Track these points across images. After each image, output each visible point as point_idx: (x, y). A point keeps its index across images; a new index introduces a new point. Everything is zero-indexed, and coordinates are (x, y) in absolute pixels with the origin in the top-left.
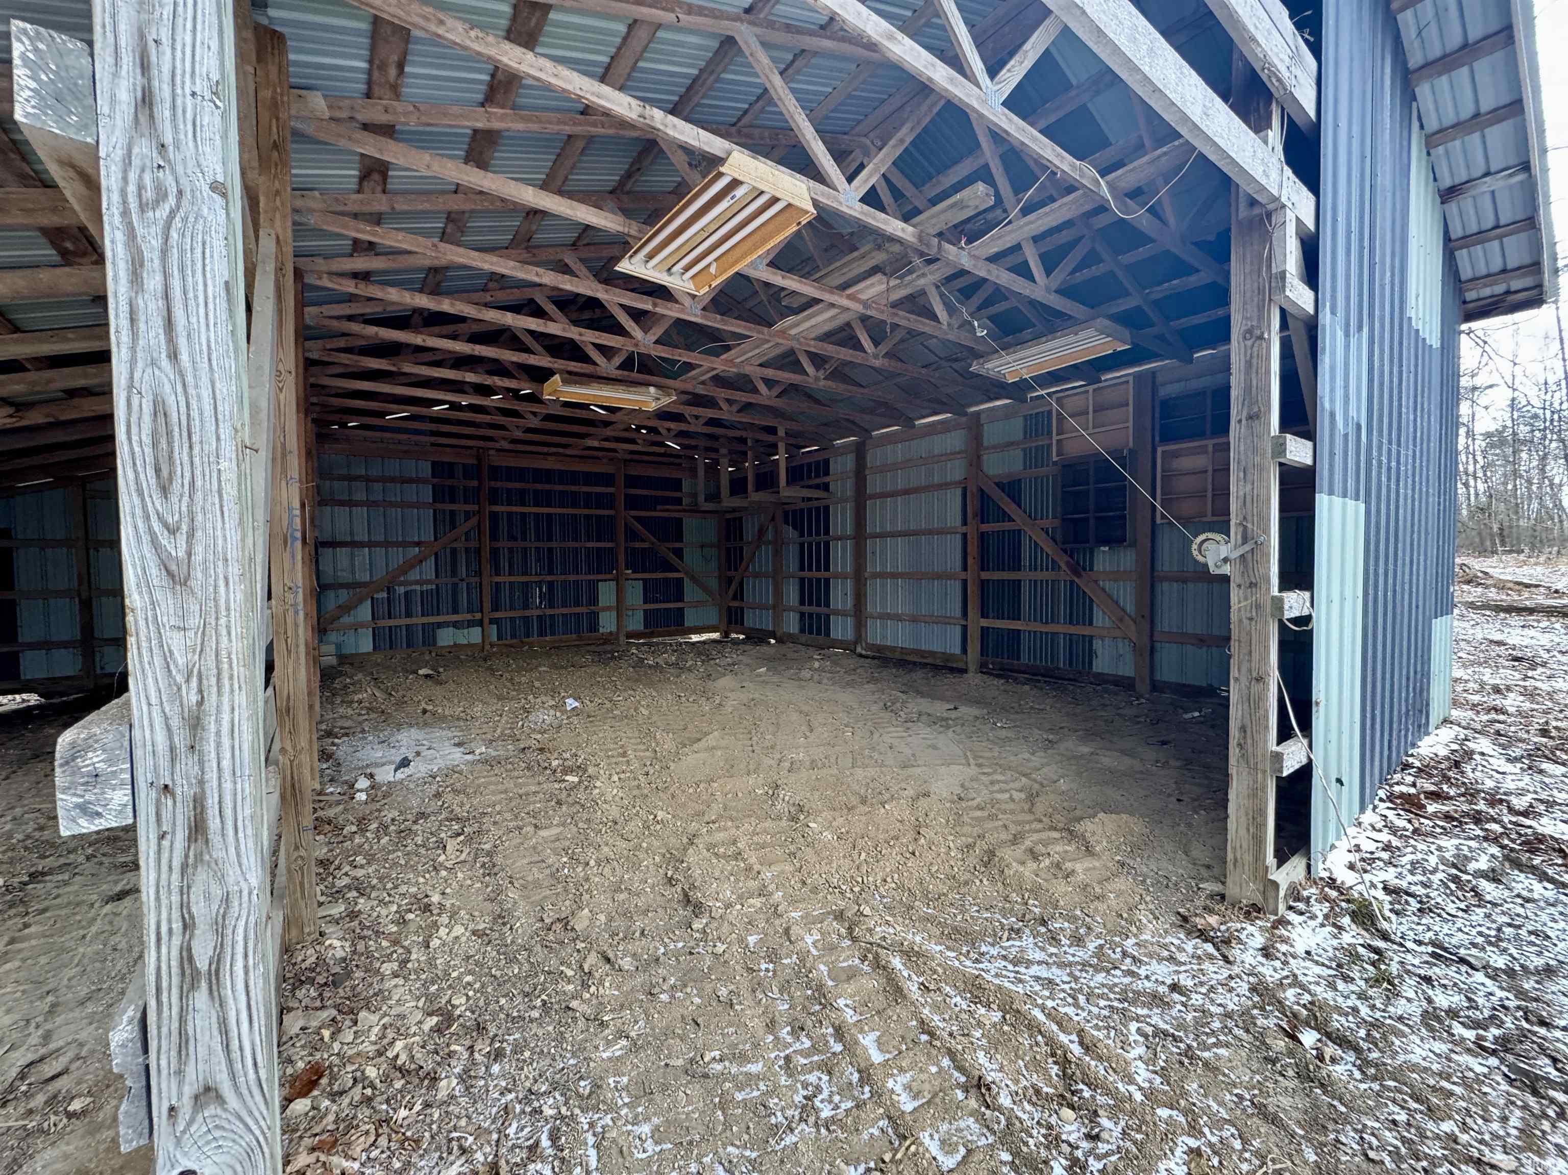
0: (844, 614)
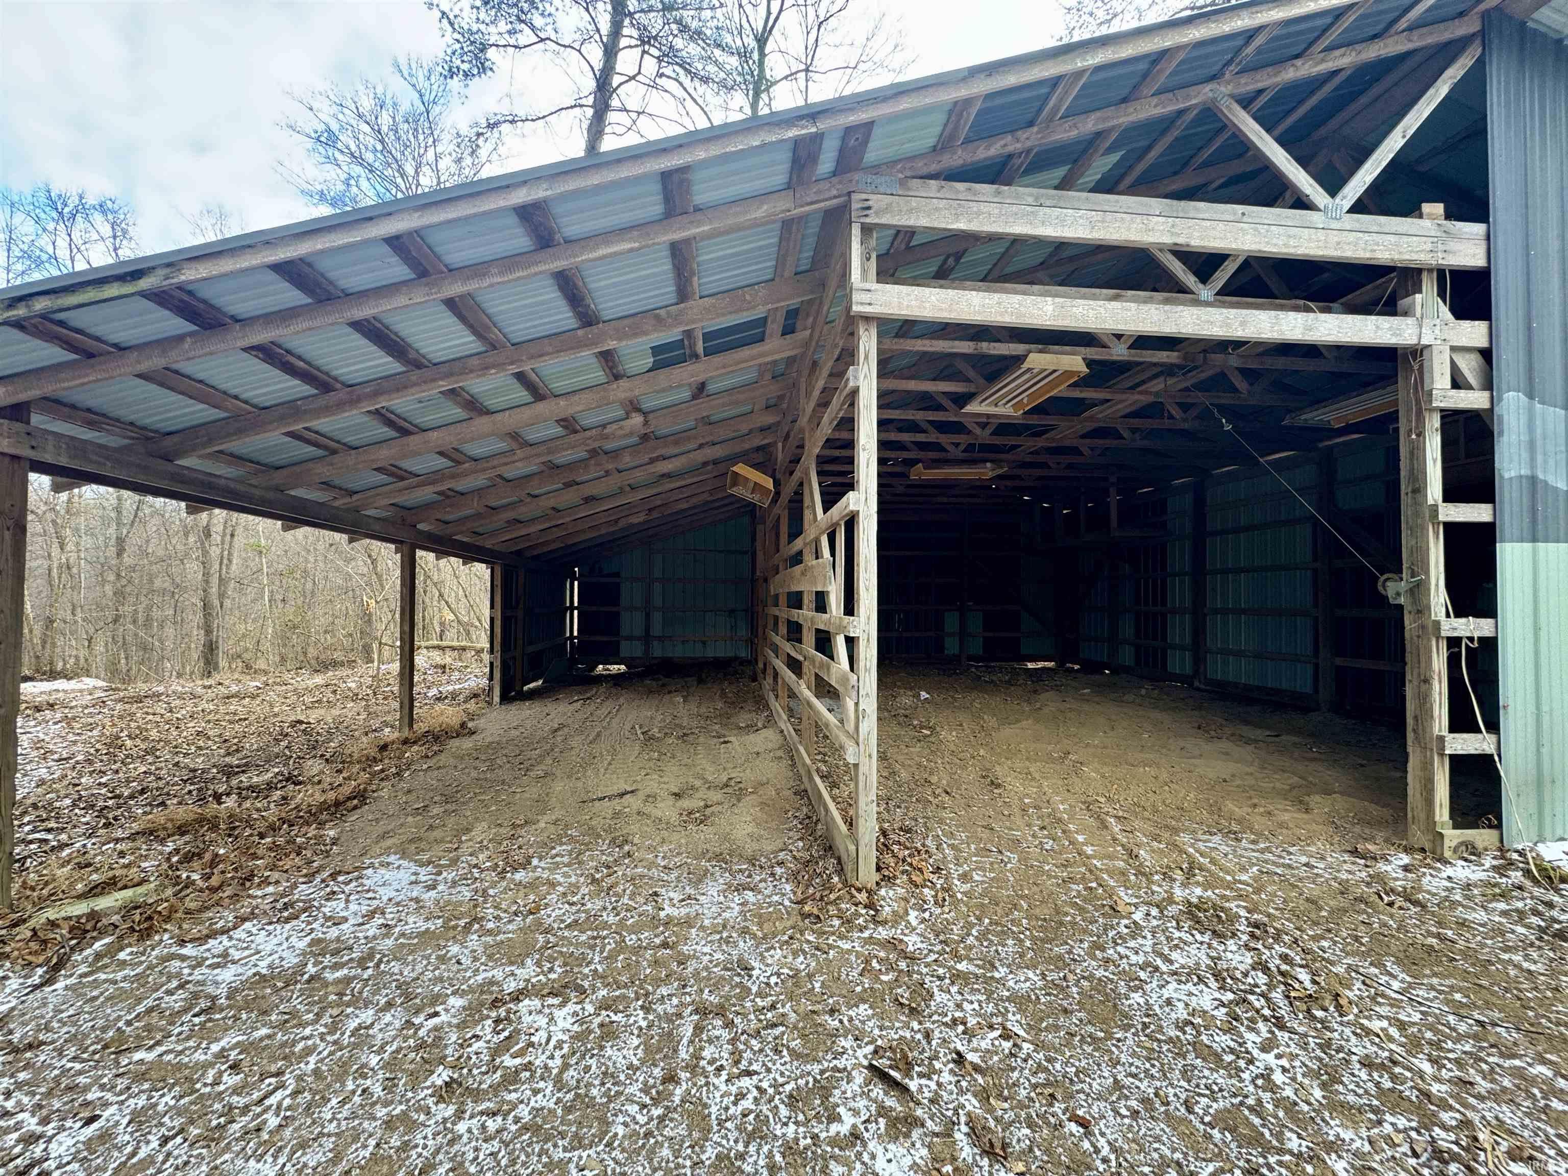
0: (1183, 648)
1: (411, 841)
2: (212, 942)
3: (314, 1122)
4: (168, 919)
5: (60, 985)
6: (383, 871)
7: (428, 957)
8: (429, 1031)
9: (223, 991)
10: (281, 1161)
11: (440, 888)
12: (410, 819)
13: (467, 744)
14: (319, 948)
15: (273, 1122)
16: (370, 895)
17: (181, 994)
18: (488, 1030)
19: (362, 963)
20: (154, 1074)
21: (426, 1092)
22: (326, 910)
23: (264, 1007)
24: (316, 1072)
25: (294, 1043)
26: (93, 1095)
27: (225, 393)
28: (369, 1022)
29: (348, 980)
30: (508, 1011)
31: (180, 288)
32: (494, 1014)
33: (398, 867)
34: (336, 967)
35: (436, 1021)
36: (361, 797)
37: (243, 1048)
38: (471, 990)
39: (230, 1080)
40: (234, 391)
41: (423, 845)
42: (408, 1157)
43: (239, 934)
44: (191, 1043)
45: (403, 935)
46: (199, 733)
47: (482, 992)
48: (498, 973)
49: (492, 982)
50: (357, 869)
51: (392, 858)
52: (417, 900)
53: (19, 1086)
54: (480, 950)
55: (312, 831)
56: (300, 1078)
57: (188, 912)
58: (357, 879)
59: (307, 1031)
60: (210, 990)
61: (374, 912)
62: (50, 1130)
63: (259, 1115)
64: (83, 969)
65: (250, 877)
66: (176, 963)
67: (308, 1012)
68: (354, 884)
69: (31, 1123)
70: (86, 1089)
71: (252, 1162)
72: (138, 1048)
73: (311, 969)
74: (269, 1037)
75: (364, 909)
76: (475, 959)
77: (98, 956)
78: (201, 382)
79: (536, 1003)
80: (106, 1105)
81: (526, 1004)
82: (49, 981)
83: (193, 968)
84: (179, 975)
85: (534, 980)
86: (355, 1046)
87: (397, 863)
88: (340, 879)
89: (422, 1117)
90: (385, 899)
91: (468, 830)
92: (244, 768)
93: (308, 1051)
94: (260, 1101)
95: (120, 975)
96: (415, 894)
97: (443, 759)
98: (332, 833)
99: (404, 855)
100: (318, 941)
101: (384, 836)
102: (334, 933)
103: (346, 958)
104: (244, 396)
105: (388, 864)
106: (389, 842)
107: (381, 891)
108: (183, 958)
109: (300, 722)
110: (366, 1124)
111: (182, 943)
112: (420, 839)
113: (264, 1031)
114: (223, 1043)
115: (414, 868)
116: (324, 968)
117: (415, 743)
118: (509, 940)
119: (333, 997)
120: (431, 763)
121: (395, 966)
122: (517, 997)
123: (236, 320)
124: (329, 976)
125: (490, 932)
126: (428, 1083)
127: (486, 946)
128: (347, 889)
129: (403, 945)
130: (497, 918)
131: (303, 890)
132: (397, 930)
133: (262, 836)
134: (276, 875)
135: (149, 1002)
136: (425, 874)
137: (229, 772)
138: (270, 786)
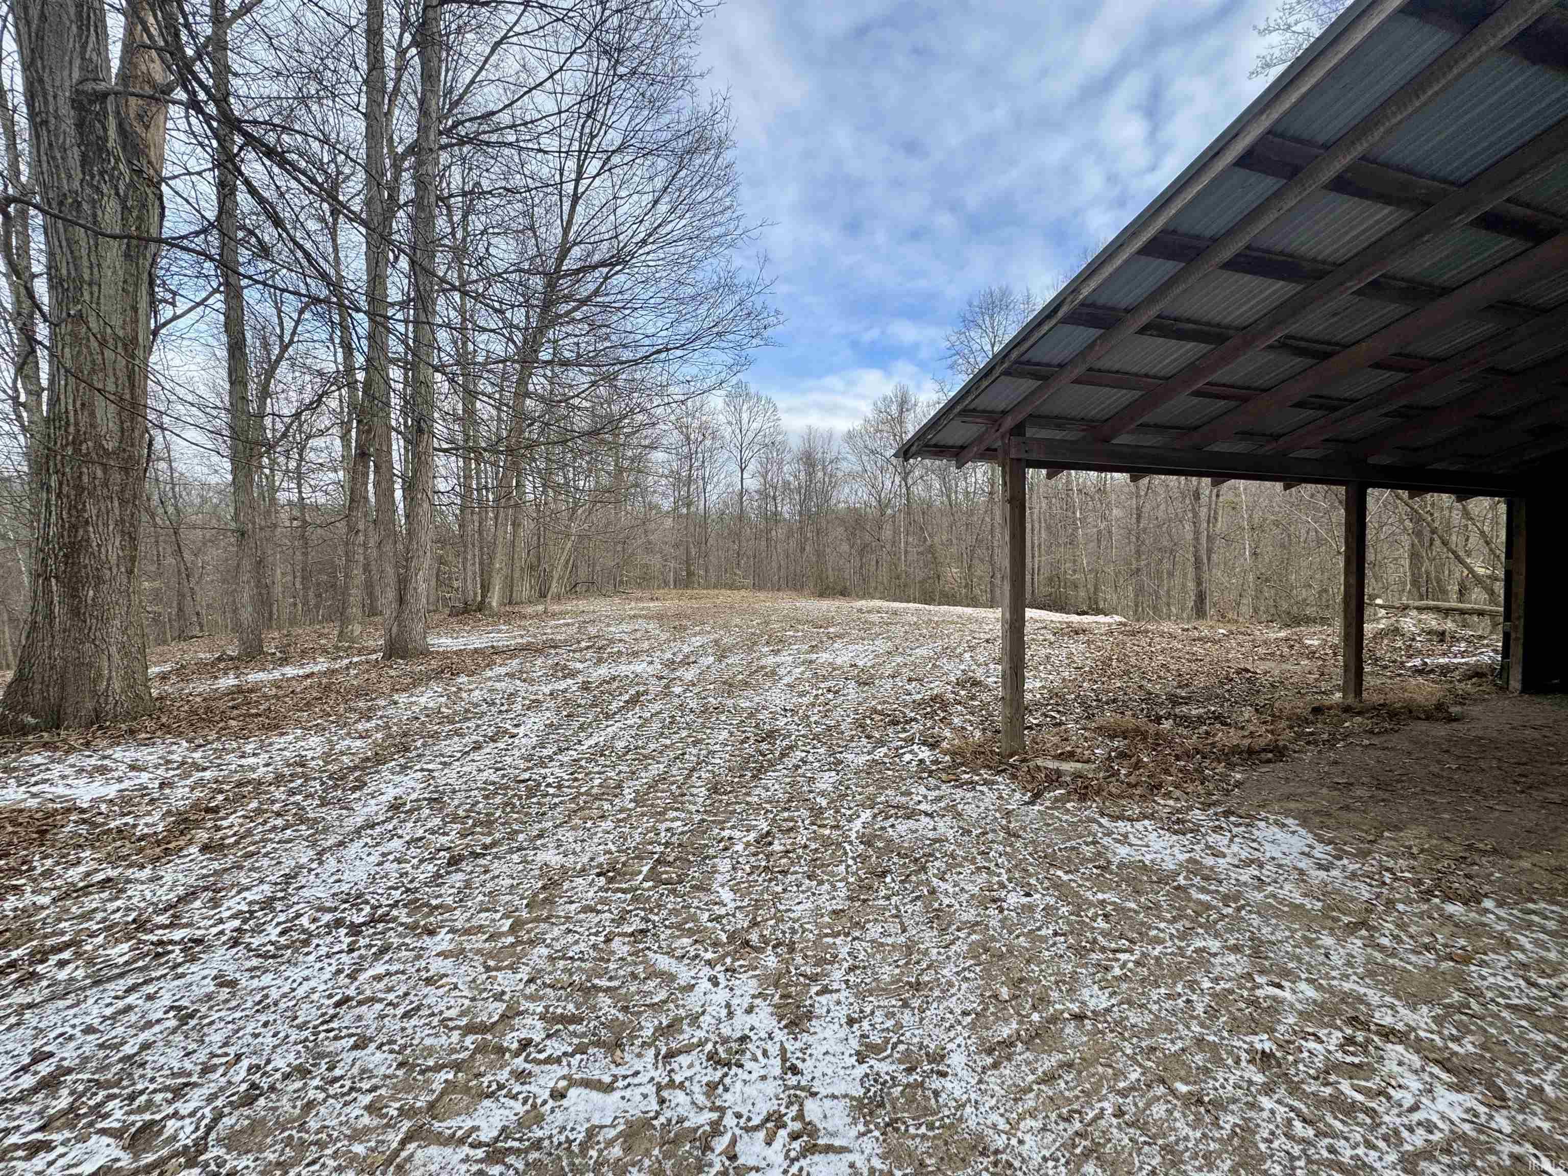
1: (1317, 812)
2: (1120, 823)
3: (1143, 994)
4: (1098, 793)
5: (1036, 808)
6: (1276, 829)
7: (1293, 931)
8: (1267, 997)
9: (1116, 860)
10: (1113, 1001)
11: (1334, 873)
12: (1324, 791)
13: (1440, 730)
14: (1194, 867)
15: (1117, 972)
16: (1255, 845)
17: (1091, 848)
18: (1334, 1041)
19: (1226, 899)
20: (1063, 889)
21: (1240, 1043)
22: (1210, 839)
23: (1139, 888)
24: (1157, 959)
25: (1150, 928)
26: (1033, 881)
27: (1136, 375)
28: (1214, 950)
29: (1208, 907)
30: (1368, 1041)
31: (1082, 304)
32: (1349, 1031)
33: (1293, 833)
34: (1203, 890)
35: (1277, 991)
36: (1279, 753)
37: (1117, 908)
38: (1331, 990)
39: (1101, 924)
40: (1143, 371)
41: (1331, 822)
42: (1205, 1082)
43: (1139, 825)
44: (1087, 884)
45: (1274, 896)
46: (1163, 665)
47: (1343, 1001)
48: (1374, 997)
49: (1360, 999)
50: (1249, 816)
51: (1290, 821)
52: (1302, 872)
53: (1006, 853)
54: (1360, 960)
55: (1221, 768)
56: (1144, 955)
57: (1110, 794)
58: (1247, 825)
59: (1162, 925)
60: (1109, 855)
61: (1252, 861)
62: (1010, 886)
63: (1109, 960)
64: (1048, 804)
65: (1159, 786)
66: (1095, 826)
67: (1168, 911)
68: (1243, 829)
69: (1004, 877)
70: (1031, 876)
71: (1096, 987)
72: (1060, 868)
73: (1181, 880)
74: (1135, 911)
75: (1244, 855)
76: (1349, 964)
77: (1057, 800)
78: (1117, 372)
79: (1416, 1060)
80: (1037, 891)
81: (1395, 1050)
82: (1032, 803)
83: (1105, 835)
84: (1095, 835)
85: (1422, 1034)
86: (1194, 961)
87: (1294, 828)
88: (1232, 819)
89: (1230, 1062)
90: (1268, 855)
91: (1397, 828)
92: (1187, 701)
93: (1158, 941)
94: (1115, 951)
95: (1065, 818)
96: (1301, 865)
97: (1394, 740)
98: (1238, 776)
99: (1304, 823)
100: (1196, 862)
101: (1288, 797)
102: (1209, 861)
103: (1213, 888)
104: (1152, 373)
105: (1284, 825)
106: (1293, 805)
107: (1268, 846)
108: (1101, 825)
109: (1247, 671)
110: (1180, 1027)
111: (1102, 815)
112: (1329, 815)
113: (1133, 905)
114: (1106, 896)
115: (1310, 840)
116: (1193, 885)
117: (1359, 714)
118: (1405, 970)
119: (1189, 911)
120: (1375, 741)
121: (1256, 920)
122: (1388, 1034)
123: (1127, 311)
124: (1195, 894)
125: (1381, 948)
126: (1247, 1039)
127: (1369, 960)
128: (1235, 830)
129: (1270, 904)
130: (1396, 937)
131: (1197, 815)
132: (1270, 889)
133: (1178, 758)
134: (1177, 793)
135: (1073, 843)
136: (1320, 850)
137: (1174, 700)
138: (1201, 720)
